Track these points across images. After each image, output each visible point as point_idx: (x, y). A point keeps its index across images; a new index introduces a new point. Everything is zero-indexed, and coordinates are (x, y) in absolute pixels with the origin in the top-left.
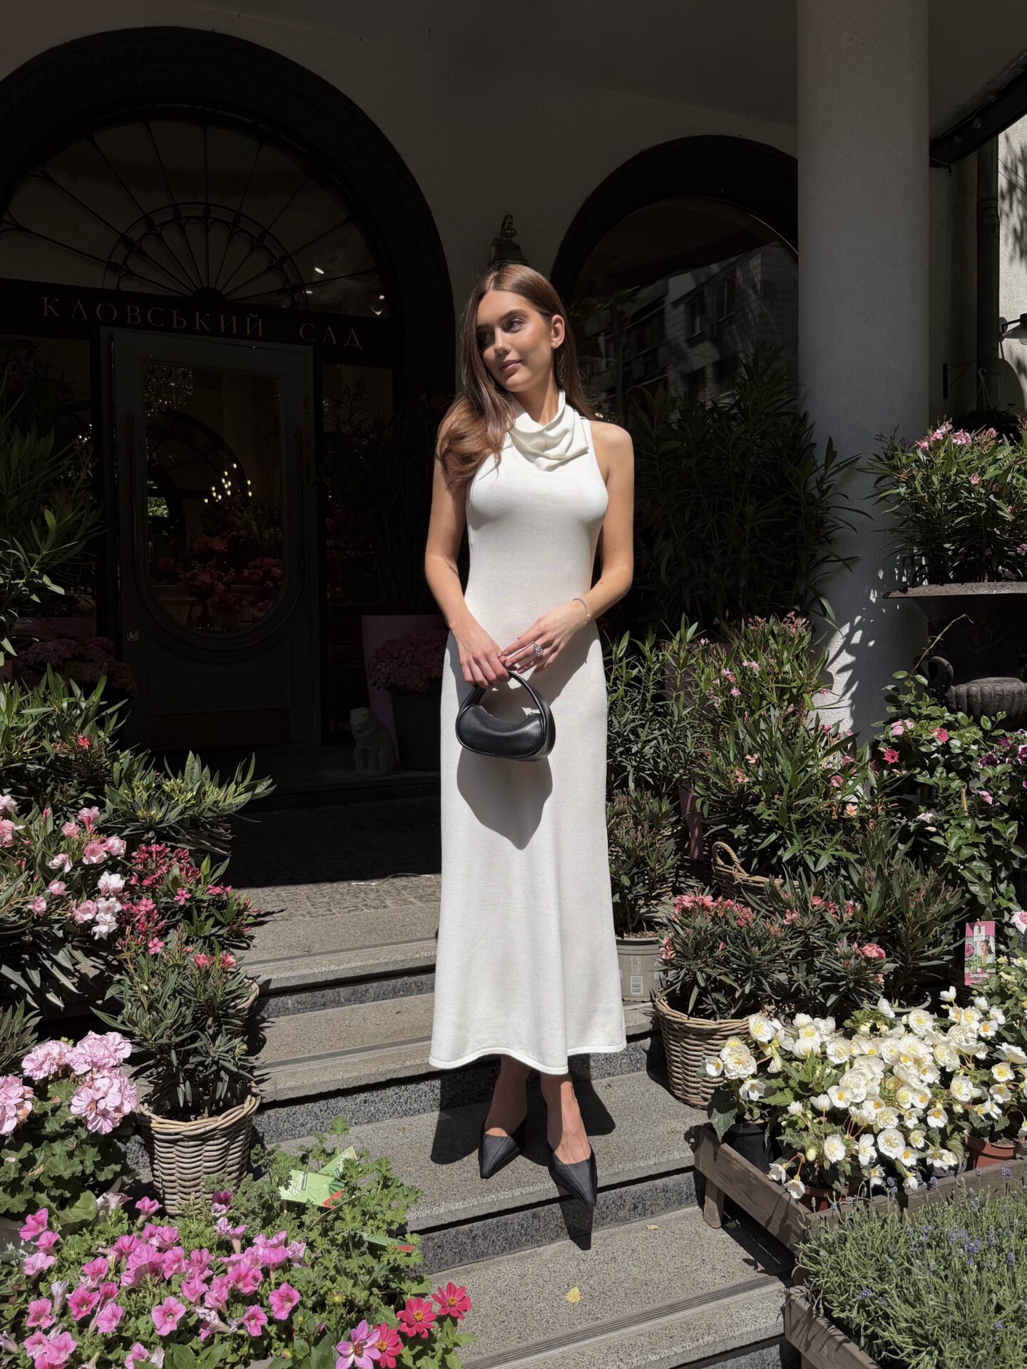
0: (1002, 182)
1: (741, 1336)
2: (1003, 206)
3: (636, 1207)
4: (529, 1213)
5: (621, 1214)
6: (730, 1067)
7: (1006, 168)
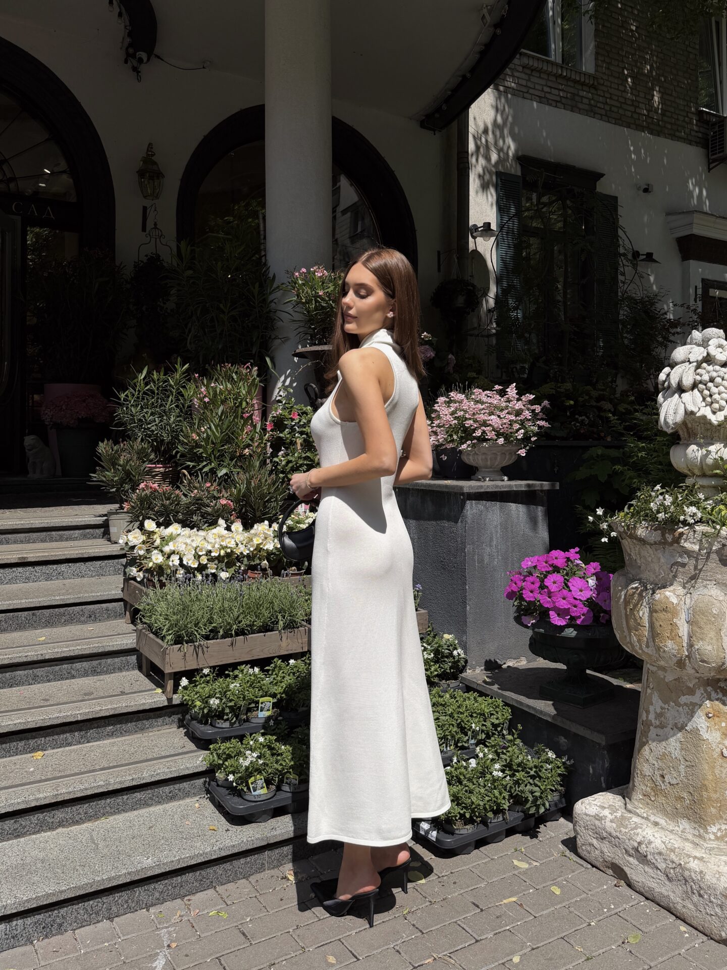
0: (472, 146)
1: (113, 646)
2: (473, 160)
3: (90, 617)
4: (31, 613)
5: (82, 619)
6: (130, 539)
7: (474, 137)
